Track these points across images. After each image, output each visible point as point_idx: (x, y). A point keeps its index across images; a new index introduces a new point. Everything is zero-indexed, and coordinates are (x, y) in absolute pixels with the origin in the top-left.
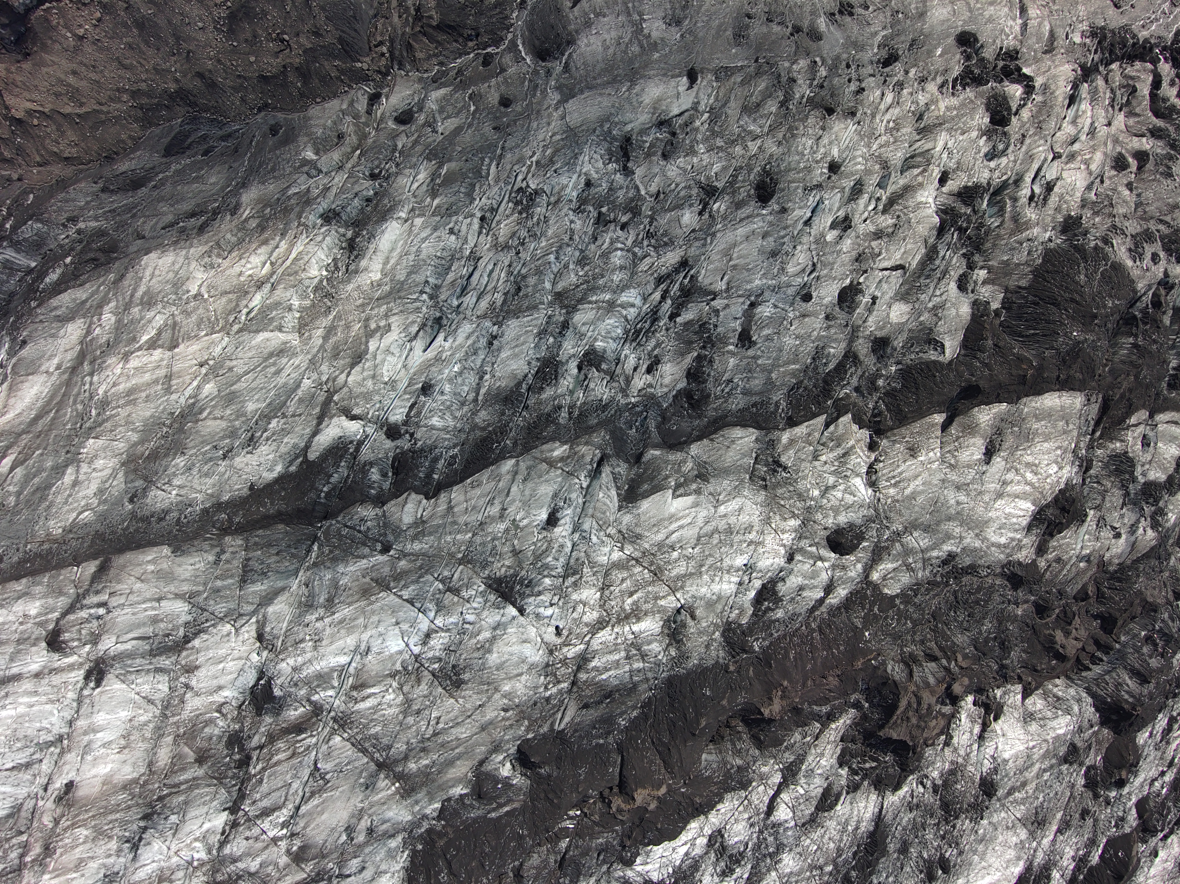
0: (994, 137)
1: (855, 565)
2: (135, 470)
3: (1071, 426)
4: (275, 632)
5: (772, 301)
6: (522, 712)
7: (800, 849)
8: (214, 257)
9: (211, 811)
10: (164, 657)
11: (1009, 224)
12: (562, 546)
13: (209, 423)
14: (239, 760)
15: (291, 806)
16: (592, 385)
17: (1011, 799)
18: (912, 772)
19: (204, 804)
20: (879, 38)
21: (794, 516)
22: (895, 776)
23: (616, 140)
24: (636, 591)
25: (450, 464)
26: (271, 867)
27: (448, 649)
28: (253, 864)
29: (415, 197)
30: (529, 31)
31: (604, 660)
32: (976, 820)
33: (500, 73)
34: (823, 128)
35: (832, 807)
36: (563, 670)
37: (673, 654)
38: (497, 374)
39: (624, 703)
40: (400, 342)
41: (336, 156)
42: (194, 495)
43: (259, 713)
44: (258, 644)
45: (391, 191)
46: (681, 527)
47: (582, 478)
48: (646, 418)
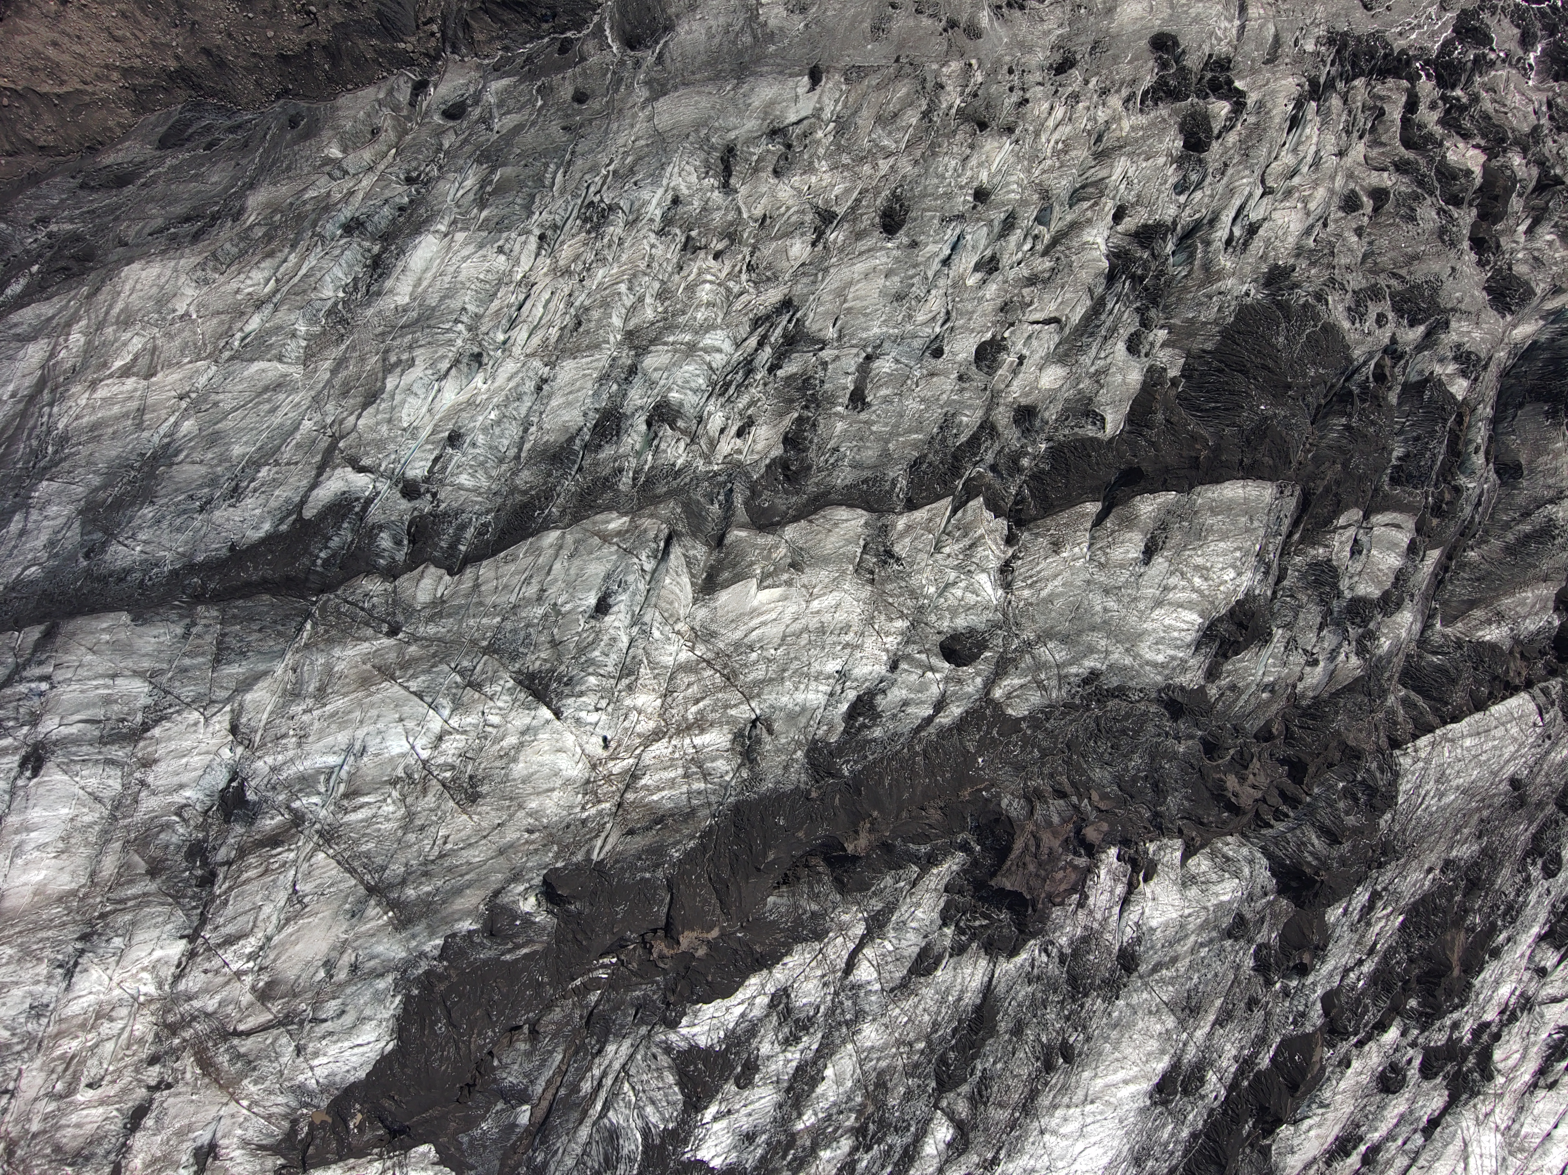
0: (1186, 165)
1: (973, 678)
2: (95, 520)
3: (1256, 524)
4: (252, 724)
5: (893, 354)
6: (551, 835)
7: (886, 1020)
8: (209, 271)
9: (164, 936)
10: (116, 747)
11: (1198, 274)
12: (614, 639)
13: (186, 467)
14: (202, 877)
15: (260, 935)
16: (663, 446)
17: (1156, 977)
18: (1033, 936)
19: (155, 926)
20: (1053, 38)
21: (902, 616)
22: (1010, 939)
23: (716, 149)
24: (703, 698)
25: (480, 534)
26: (231, 1007)
27: (463, 755)
28: (211, 1002)
29: (459, 207)
30: (620, 13)
31: (656, 777)
32: (1109, 1001)
33: (579, 62)
34: (972, 147)
35: (929, 971)
36: (606, 788)
37: (745, 775)
38: (546, 426)
39: (678, 831)
40: (426, 381)
41: (367, 155)
42: (162, 553)
43: (227, 821)
44: (231, 737)
45: (430, 198)
46: (764, 624)
47: (644, 558)
48: (731, 490)
